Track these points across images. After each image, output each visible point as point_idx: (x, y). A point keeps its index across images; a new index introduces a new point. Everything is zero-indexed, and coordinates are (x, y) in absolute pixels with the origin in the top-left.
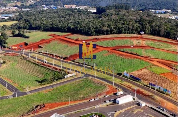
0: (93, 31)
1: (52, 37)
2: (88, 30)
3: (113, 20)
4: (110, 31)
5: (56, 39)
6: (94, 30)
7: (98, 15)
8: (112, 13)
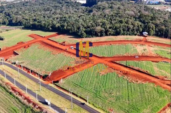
0: (83, 32)
1: (32, 39)
2: (76, 30)
3: (107, 16)
4: (105, 32)
5: (37, 42)
6: (84, 29)
7: (88, 8)
8: (104, 5)
